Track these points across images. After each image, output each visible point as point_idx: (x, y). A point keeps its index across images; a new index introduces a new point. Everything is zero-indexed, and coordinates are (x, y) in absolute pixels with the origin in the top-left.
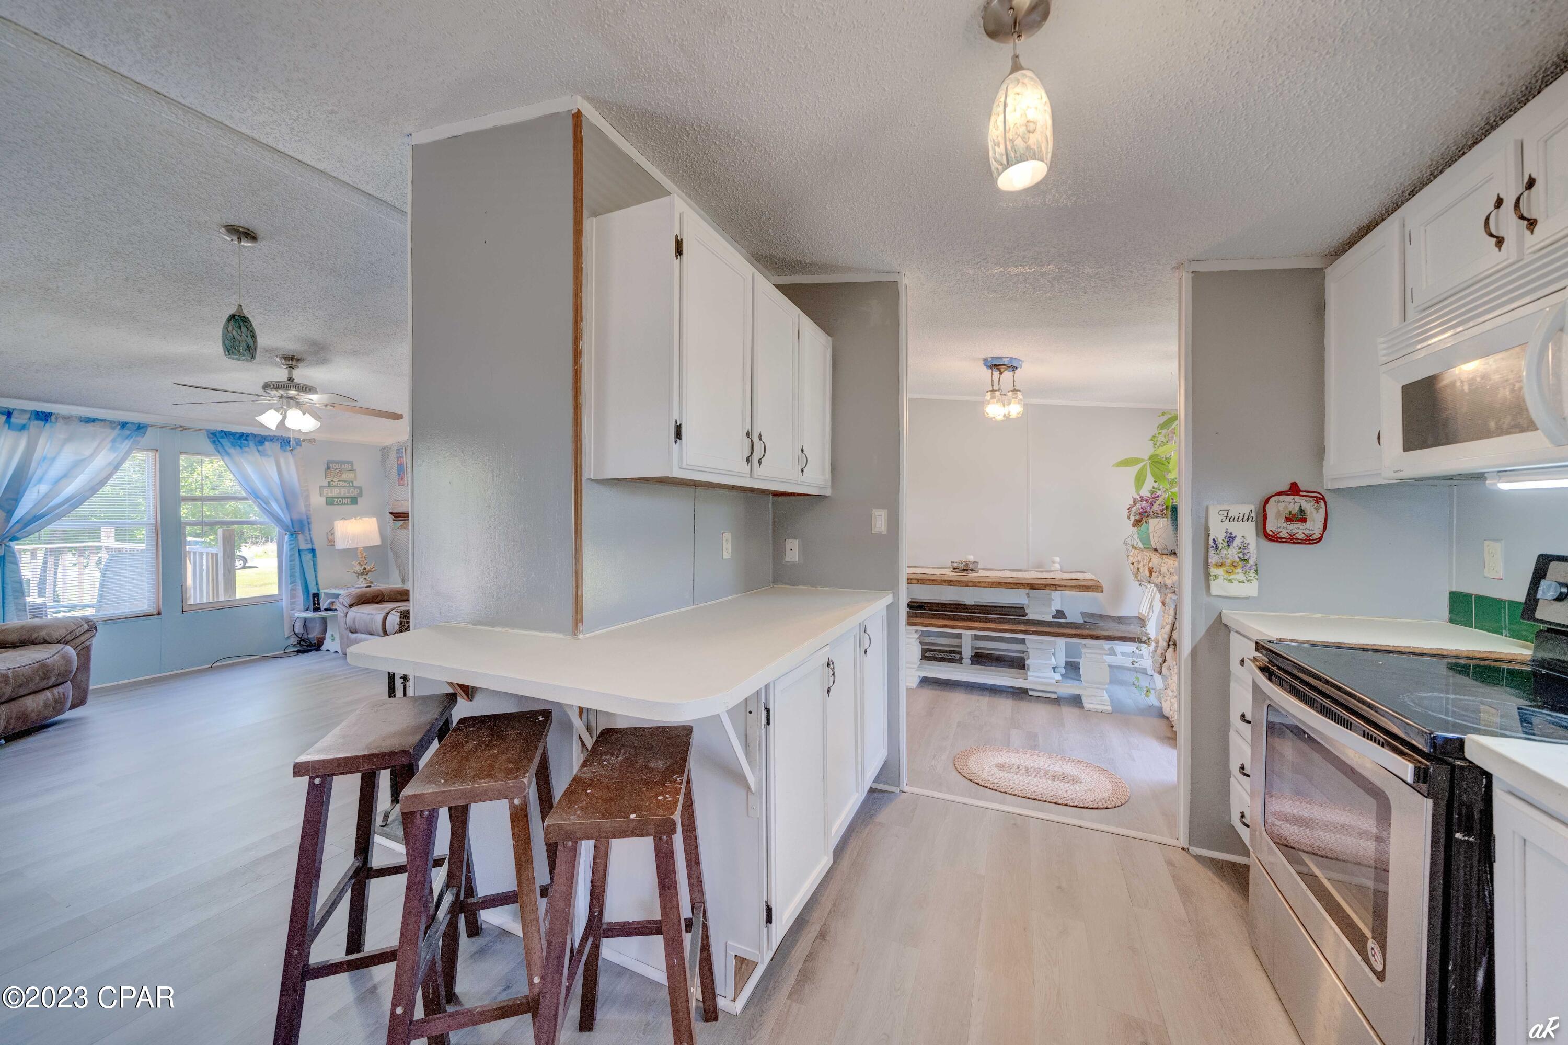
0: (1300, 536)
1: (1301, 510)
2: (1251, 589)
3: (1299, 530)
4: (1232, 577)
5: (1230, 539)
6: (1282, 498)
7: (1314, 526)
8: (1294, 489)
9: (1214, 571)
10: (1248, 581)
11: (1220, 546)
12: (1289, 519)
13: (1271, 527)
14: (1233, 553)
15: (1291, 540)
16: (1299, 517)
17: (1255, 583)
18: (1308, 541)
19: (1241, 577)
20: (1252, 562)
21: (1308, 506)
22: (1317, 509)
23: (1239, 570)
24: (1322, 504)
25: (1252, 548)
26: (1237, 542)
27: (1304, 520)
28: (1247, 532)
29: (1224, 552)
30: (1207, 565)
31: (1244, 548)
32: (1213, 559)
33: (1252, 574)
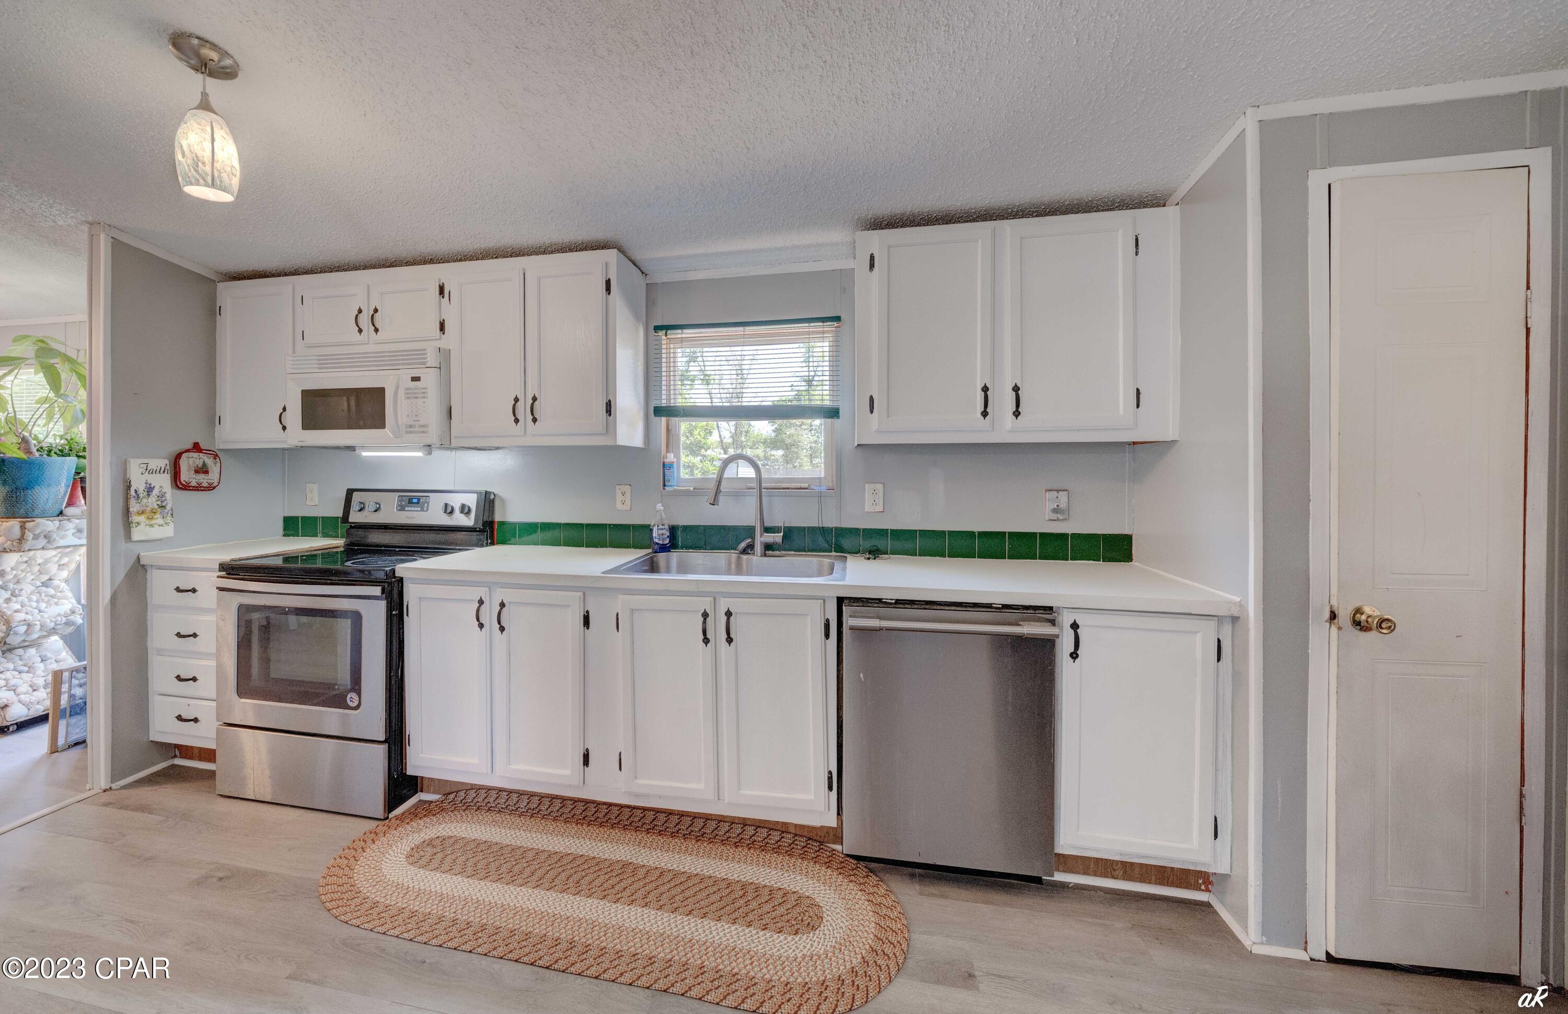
0: (205, 484)
1: (204, 464)
2: (168, 531)
3: (203, 479)
4: (153, 522)
5: (150, 490)
6: (191, 454)
7: (213, 477)
8: (197, 448)
9: (135, 518)
10: (166, 524)
11: (141, 495)
12: (197, 472)
13: (185, 476)
14: (152, 502)
15: (198, 488)
16: (203, 470)
17: (172, 525)
18: (210, 488)
19: (161, 521)
20: (168, 508)
21: (209, 461)
22: (215, 464)
23: (158, 516)
24: (218, 460)
25: (168, 496)
26: (156, 492)
27: (206, 472)
28: (163, 482)
29: (145, 501)
30: (127, 512)
31: (161, 496)
32: (134, 507)
33: (169, 518)
